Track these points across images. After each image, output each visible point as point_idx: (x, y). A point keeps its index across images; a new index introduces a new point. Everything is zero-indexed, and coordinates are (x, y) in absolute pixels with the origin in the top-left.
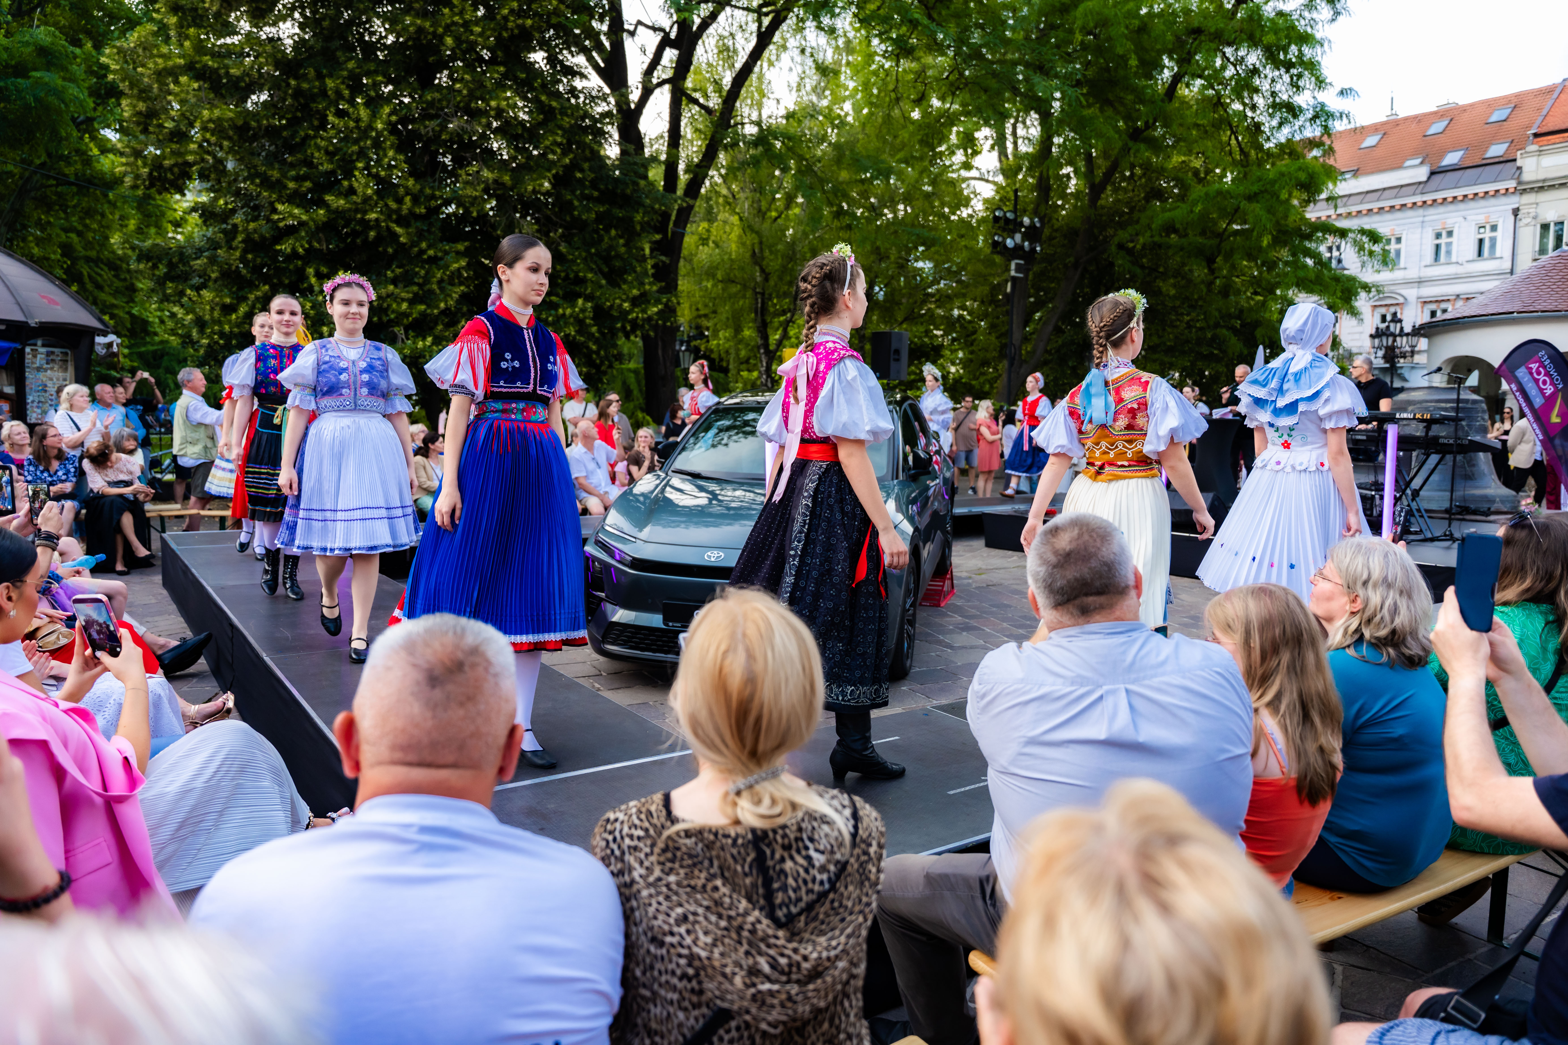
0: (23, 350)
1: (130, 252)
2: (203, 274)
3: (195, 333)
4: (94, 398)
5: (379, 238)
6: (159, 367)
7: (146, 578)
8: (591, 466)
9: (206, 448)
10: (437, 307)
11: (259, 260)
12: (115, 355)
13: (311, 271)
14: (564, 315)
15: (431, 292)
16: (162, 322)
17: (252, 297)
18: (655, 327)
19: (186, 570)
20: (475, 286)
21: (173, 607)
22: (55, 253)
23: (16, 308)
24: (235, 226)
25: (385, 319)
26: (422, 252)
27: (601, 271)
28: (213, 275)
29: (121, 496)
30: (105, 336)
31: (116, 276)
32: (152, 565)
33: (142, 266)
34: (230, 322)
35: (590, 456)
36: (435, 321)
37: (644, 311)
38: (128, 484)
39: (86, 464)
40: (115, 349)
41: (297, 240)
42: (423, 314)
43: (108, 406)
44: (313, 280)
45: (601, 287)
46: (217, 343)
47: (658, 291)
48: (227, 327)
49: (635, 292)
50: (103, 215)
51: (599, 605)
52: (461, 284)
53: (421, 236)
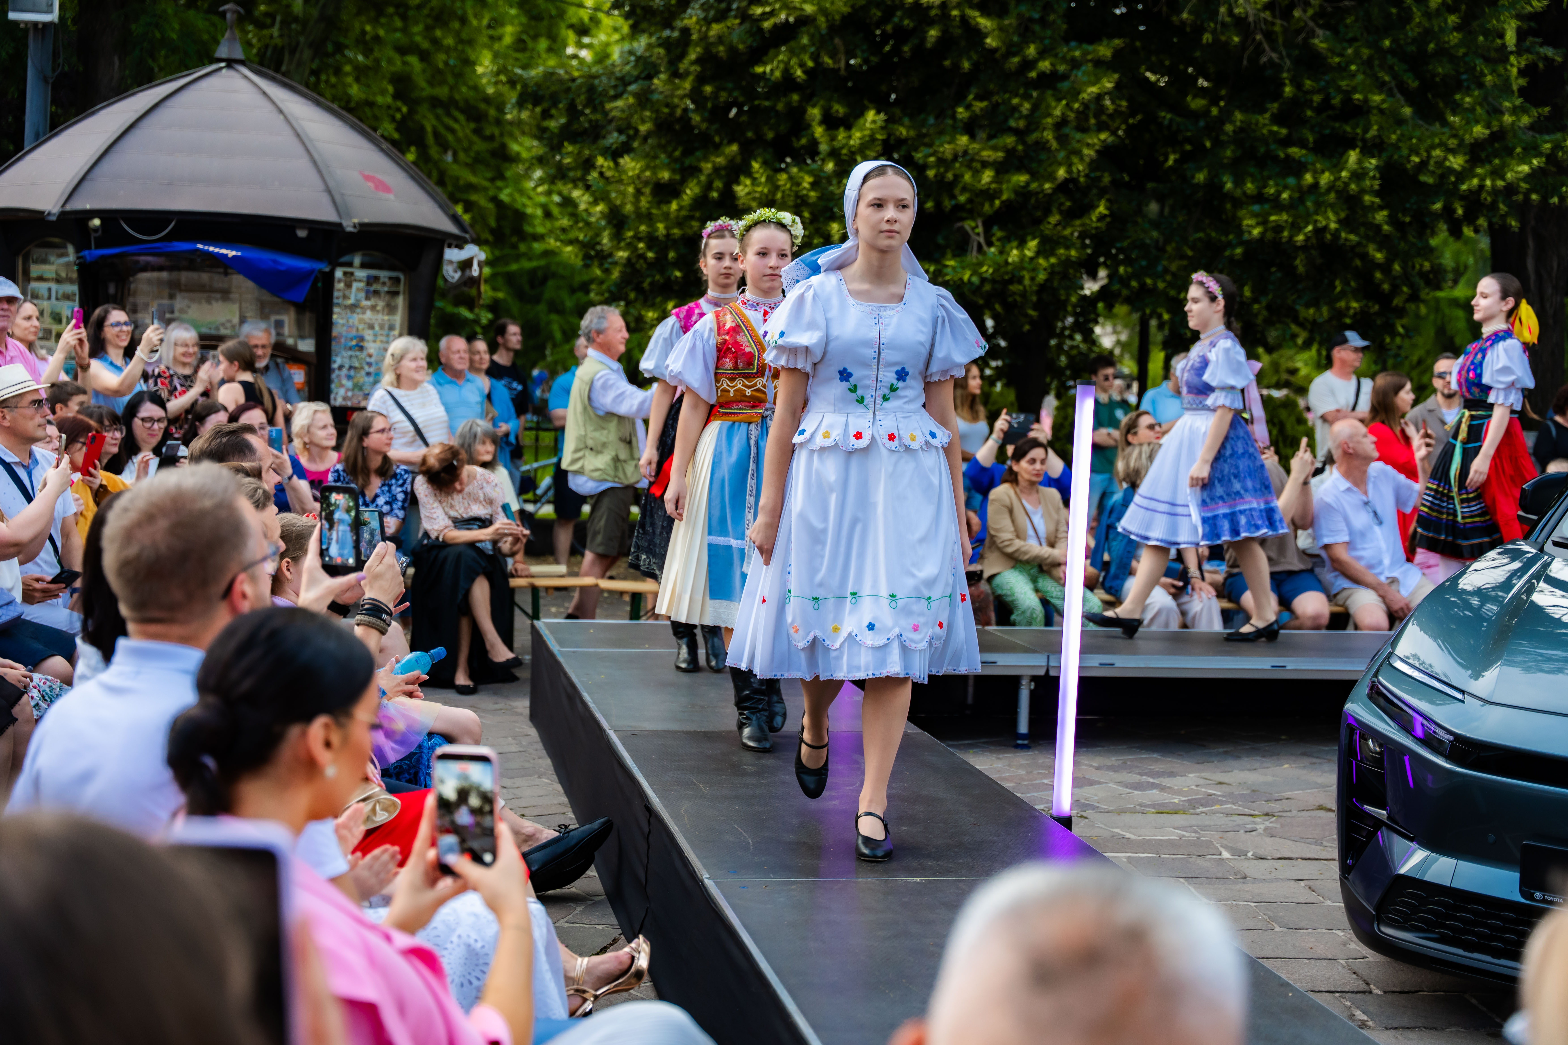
0: (331, 274)
1: (505, 89)
2: (626, 127)
3: (605, 240)
4: (434, 361)
5: (946, 42)
6: (537, 300)
7: (502, 703)
8: (1361, 519)
9: (616, 460)
10: (1051, 177)
11: (723, 96)
12: (474, 282)
13: (815, 112)
14: (1315, 185)
15: (1042, 146)
16: (548, 215)
17: (707, 167)
18: (1522, 209)
19: (573, 694)
20: (1129, 130)
21: (547, 763)
22: (383, 92)
23: (325, 199)
24: (686, 31)
25: (948, 204)
26: (1028, 64)
27: (1402, 88)
28: (643, 128)
29: (472, 545)
30: (460, 247)
31: (477, 132)
32: (514, 679)
33: (525, 115)
34: (666, 216)
35: (1357, 497)
36: (1046, 205)
37: (1497, 173)
38: (484, 523)
39: (421, 487)
40: (475, 271)
41: (792, 52)
42: (1023, 193)
43: (457, 375)
44: (819, 131)
45: (1400, 122)
46: (642, 256)
47: (1532, 127)
48: (661, 226)
49: (1479, 130)
50: (463, 20)
51: (1372, 835)
52: (1101, 128)
53: (1026, 31)
